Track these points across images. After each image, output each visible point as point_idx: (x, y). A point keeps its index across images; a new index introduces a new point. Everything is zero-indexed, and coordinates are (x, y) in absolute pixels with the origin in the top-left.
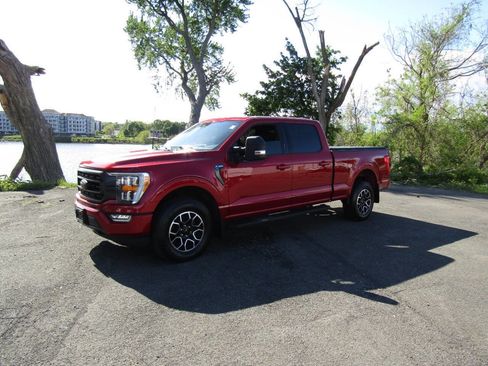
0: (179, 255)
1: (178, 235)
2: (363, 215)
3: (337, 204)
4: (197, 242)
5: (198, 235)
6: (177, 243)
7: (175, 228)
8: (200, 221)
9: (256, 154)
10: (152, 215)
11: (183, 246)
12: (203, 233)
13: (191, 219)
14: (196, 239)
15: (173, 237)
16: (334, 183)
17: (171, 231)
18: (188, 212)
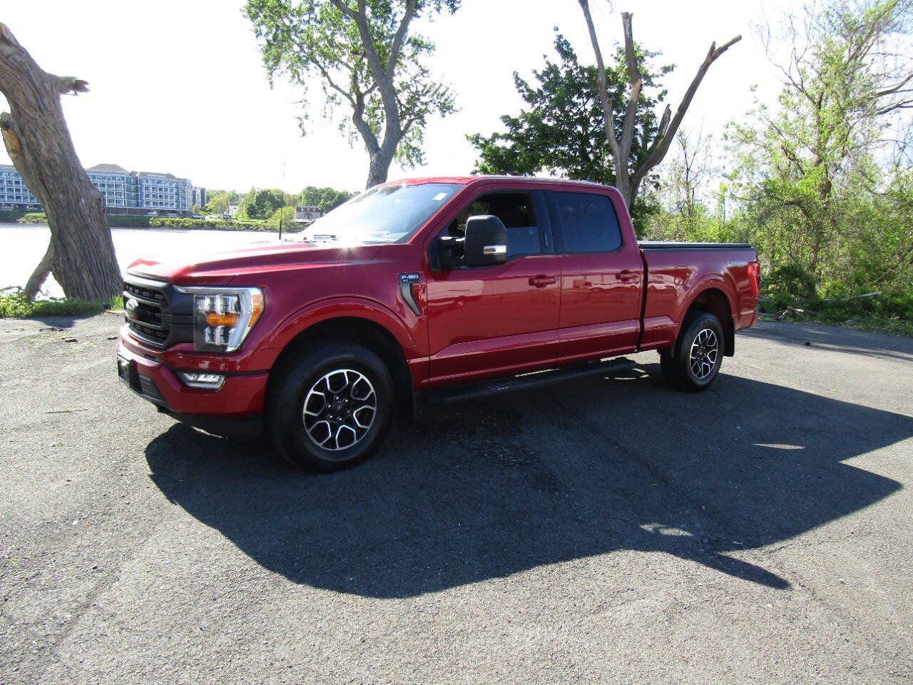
0: (324, 458)
1: (322, 417)
2: (701, 381)
3: (650, 357)
4: (360, 431)
5: (364, 417)
6: (321, 433)
7: (316, 403)
8: (369, 389)
9: (485, 253)
10: (266, 376)
11: (333, 439)
12: (375, 413)
13: (350, 385)
14: (359, 425)
15: (310, 420)
16: (646, 315)
17: (308, 409)
18: (345, 371)
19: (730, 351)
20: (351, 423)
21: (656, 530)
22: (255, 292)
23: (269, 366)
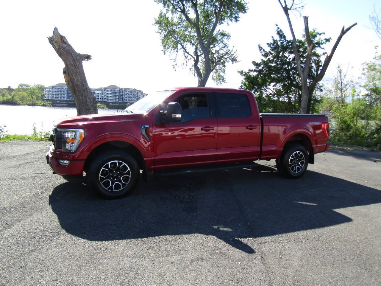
1: (108, 178)
2: (294, 172)
4: (124, 185)
5: (126, 179)
8: (128, 169)
9: (173, 117)
10: (84, 162)
11: (112, 187)
12: (130, 178)
13: (119, 167)
14: (123, 182)
15: (102, 179)
16: (263, 144)
17: (101, 175)
18: (117, 161)
19: (312, 162)
20: (120, 181)
21: (218, 228)
22: (82, 131)
23: (85, 158)
